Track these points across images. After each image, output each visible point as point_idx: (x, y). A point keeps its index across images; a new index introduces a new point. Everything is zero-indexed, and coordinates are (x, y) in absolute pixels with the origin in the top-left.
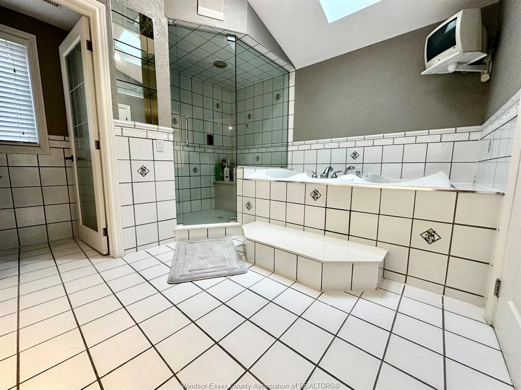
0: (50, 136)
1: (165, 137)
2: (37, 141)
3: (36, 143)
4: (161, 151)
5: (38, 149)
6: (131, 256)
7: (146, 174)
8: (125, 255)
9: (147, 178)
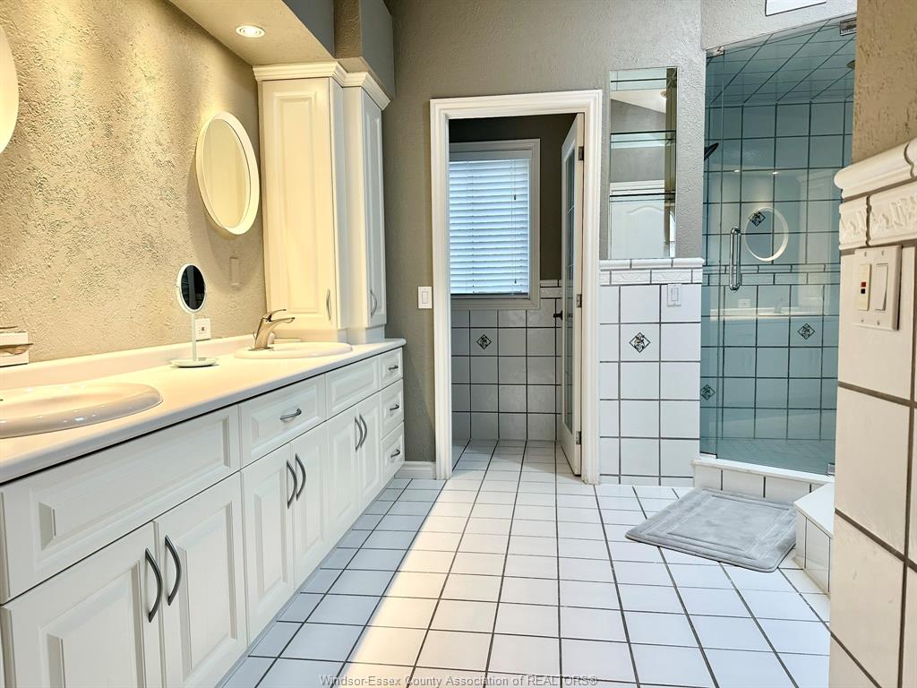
0: (542, 282)
1: (686, 276)
2: (528, 291)
3: (526, 294)
4: (674, 305)
5: (527, 301)
6: (608, 488)
7: (643, 347)
8: (600, 483)
9: (645, 355)
